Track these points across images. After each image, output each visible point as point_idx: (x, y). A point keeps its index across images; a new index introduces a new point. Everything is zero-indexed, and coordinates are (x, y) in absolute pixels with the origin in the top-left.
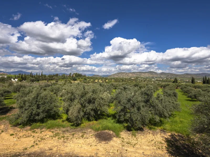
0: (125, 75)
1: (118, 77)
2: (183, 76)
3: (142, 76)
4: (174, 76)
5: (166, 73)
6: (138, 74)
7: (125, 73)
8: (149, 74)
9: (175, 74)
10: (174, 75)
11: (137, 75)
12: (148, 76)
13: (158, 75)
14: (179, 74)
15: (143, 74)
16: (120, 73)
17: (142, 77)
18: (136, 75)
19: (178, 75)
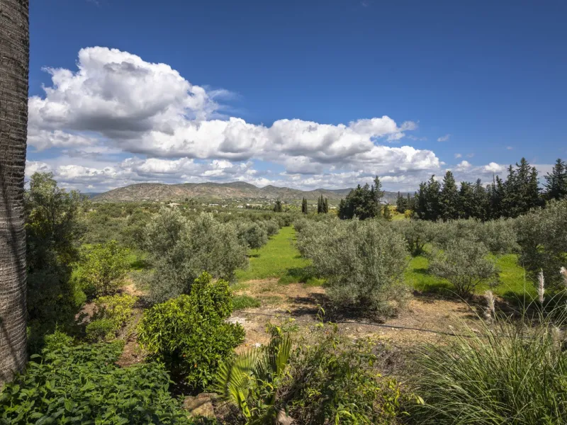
0: (160, 193)
1: (132, 199)
2: (312, 196)
3: (215, 197)
4: (295, 195)
5: (277, 188)
6: (203, 188)
7: (161, 185)
8: (234, 189)
9: (297, 191)
10: (295, 193)
11: (201, 192)
12: (231, 196)
13: (257, 192)
14: (304, 190)
15: (217, 190)
16: (141, 185)
17: (216, 199)
18: (197, 194)
19: (304, 192)
